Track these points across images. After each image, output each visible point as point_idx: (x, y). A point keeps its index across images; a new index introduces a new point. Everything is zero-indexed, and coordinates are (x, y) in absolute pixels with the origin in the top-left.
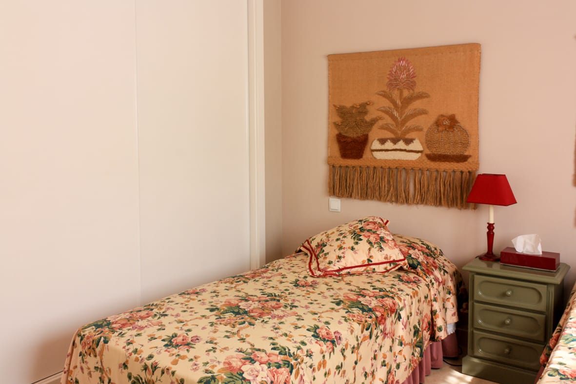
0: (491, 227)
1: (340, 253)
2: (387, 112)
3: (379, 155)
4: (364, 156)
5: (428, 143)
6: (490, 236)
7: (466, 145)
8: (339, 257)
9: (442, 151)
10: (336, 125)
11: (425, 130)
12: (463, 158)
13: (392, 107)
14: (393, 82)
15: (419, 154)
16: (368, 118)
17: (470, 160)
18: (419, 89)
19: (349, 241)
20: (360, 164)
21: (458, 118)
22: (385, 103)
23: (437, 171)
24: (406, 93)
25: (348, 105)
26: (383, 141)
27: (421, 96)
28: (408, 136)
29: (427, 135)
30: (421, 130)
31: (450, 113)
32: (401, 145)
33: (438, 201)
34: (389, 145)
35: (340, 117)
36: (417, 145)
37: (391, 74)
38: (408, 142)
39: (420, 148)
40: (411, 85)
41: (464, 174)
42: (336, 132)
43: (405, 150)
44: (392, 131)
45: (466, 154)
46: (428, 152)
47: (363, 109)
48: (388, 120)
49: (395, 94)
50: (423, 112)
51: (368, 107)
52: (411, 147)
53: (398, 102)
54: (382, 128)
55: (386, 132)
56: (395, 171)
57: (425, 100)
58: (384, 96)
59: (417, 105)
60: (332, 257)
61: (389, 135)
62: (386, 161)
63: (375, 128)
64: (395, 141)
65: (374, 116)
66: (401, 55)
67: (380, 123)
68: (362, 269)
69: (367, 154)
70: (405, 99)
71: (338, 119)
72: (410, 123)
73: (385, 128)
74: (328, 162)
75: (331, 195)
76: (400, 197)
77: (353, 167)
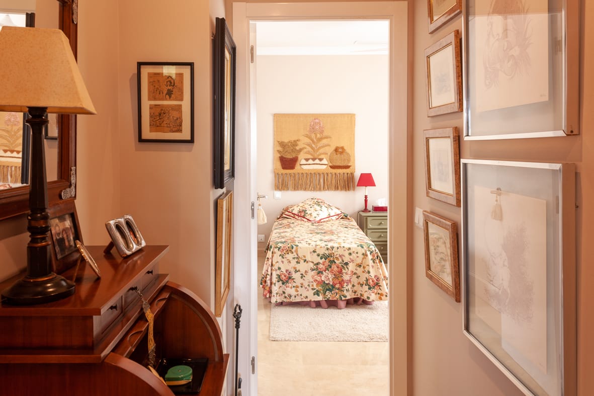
0: (366, 197)
1: (317, 212)
2: (309, 145)
3: (305, 167)
4: (296, 168)
5: (331, 160)
6: (366, 201)
7: (349, 160)
8: (318, 215)
9: (338, 164)
10: (279, 151)
11: (329, 154)
12: (348, 167)
13: (311, 142)
14: (313, 129)
15: (326, 166)
16: (298, 148)
17: (351, 168)
18: (325, 134)
19: (318, 208)
20: (294, 172)
21: (345, 148)
22: (308, 140)
23: (335, 174)
24: (318, 136)
25: (286, 141)
26: (307, 160)
27: (326, 137)
28: (320, 157)
29: (330, 156)
30: (327, 154)
31: (341, 146)
32: (317, 161)
33: (336, 188)
34: (311, 162)
35: (281, 147)
36: (325, 161)
37: (311, 125)
38: (321, 160)
39: (326, 163)
40: (322, 132)
41: (349, 175)
42: (279, 155)
43: (319, 164)
44: (311, 155)
45: (349, 165)
46: (331, 165)
47: (295, 143)
48: (309, 149)
49: (313, 136)
50: (329, 145)
51: (298, 142)
52: (322, 162)
53: (315, 140)
54: (306, 153)
55: (307, 155)
56: (313, 175)
57: (329, 139)
58: (307, 137)
59: (324, 141)
60: (314, 214)
61: (309, 156)
62: (309, 170)
63: (302, 153)
64: (314, 159)
65: (301, 147)
66: (316, 116)
67: (305, 150)
68: (327, 219)
69: (297, 167)
70: (318, 138)
71: (280, 149)
72: (321, 151)
73: (308, 153)
74: (274, 172)
75: (276, 190)
76: (316, 188)
77: (290, 174)
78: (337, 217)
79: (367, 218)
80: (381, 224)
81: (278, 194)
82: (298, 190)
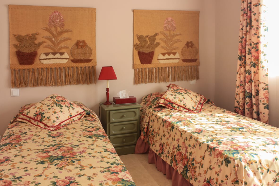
0: (108, 90)
1: (56, 115)
2: (48, 39)
3: (45, 62)
4: (35, 63)
5: (72, 54)
6: (108, 93)
7: (90, 54)
8: (57, 118)
9: (79, 58)
10: (15, 46)
11: (70, 48)
12: (89, 61)
13: (51, 35)
14: (52, 22)
15: (68, 60)
16: (37, 42)
17: (92, 61)
18: (66, 28)
19: (57, 109)
20: (33, 67)
21: (87, 42)
22: (47, 34)
23: (77, 68)
24: (59, 29)
25: (23, 34)
26: (47, 54)
27: (67, 31)
28: (61, 51)
29: (71, 50)
30: (68, 48)
31: (83, 39)
32: (58, 56)
33: (78, 82)
34: (51, 56)
35: (18, 41)
36: (66, 56)
37: (50, 19)
38: (62, 54)
39: (68, 57)
40: (62, 26)
41: (90, 68)
42: (15, 50)
43: (60, 58)
44: (52, 49)
45: (91, 58)
46: (72, 58)
47: (33, 37)
48: (49, 43)
49: (53, 29)
50: (69, 39)
51: (37, 36)
52: (63, 56)
53: (55, 33)
54: (46, 47)
55: (48, 49)
56: (54, 70)
57: (70, 33)
58: (46, 30)
59: (65, 35)
60: (53, 118)
61: (50, 51)
62: (49, 64)
63: (41, 47)
64: (54, 54)
65: (41, 41)
66: (56, 9)
67: (45, 44)
68: (68, 121)
69: (37, 62)
70: (58, 32)
71: (16, 43)
72: (62, 45)
73: (48, 47)
74: (10, 68)
75: (12, 87)
76: (58, 83)
77: (28, 69)
78: (79, 117)
79: (109, 112)
80: (123, 116)
81: (16, 92)
82: (38, 86)
